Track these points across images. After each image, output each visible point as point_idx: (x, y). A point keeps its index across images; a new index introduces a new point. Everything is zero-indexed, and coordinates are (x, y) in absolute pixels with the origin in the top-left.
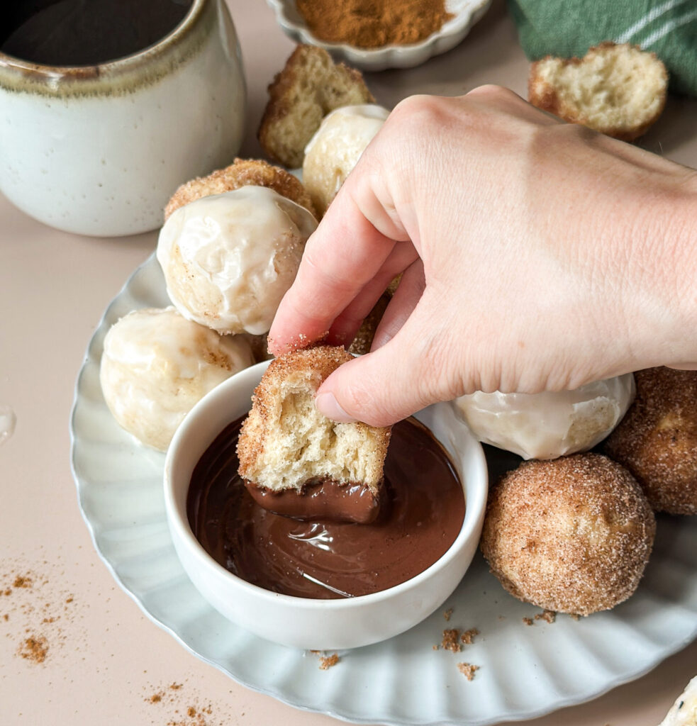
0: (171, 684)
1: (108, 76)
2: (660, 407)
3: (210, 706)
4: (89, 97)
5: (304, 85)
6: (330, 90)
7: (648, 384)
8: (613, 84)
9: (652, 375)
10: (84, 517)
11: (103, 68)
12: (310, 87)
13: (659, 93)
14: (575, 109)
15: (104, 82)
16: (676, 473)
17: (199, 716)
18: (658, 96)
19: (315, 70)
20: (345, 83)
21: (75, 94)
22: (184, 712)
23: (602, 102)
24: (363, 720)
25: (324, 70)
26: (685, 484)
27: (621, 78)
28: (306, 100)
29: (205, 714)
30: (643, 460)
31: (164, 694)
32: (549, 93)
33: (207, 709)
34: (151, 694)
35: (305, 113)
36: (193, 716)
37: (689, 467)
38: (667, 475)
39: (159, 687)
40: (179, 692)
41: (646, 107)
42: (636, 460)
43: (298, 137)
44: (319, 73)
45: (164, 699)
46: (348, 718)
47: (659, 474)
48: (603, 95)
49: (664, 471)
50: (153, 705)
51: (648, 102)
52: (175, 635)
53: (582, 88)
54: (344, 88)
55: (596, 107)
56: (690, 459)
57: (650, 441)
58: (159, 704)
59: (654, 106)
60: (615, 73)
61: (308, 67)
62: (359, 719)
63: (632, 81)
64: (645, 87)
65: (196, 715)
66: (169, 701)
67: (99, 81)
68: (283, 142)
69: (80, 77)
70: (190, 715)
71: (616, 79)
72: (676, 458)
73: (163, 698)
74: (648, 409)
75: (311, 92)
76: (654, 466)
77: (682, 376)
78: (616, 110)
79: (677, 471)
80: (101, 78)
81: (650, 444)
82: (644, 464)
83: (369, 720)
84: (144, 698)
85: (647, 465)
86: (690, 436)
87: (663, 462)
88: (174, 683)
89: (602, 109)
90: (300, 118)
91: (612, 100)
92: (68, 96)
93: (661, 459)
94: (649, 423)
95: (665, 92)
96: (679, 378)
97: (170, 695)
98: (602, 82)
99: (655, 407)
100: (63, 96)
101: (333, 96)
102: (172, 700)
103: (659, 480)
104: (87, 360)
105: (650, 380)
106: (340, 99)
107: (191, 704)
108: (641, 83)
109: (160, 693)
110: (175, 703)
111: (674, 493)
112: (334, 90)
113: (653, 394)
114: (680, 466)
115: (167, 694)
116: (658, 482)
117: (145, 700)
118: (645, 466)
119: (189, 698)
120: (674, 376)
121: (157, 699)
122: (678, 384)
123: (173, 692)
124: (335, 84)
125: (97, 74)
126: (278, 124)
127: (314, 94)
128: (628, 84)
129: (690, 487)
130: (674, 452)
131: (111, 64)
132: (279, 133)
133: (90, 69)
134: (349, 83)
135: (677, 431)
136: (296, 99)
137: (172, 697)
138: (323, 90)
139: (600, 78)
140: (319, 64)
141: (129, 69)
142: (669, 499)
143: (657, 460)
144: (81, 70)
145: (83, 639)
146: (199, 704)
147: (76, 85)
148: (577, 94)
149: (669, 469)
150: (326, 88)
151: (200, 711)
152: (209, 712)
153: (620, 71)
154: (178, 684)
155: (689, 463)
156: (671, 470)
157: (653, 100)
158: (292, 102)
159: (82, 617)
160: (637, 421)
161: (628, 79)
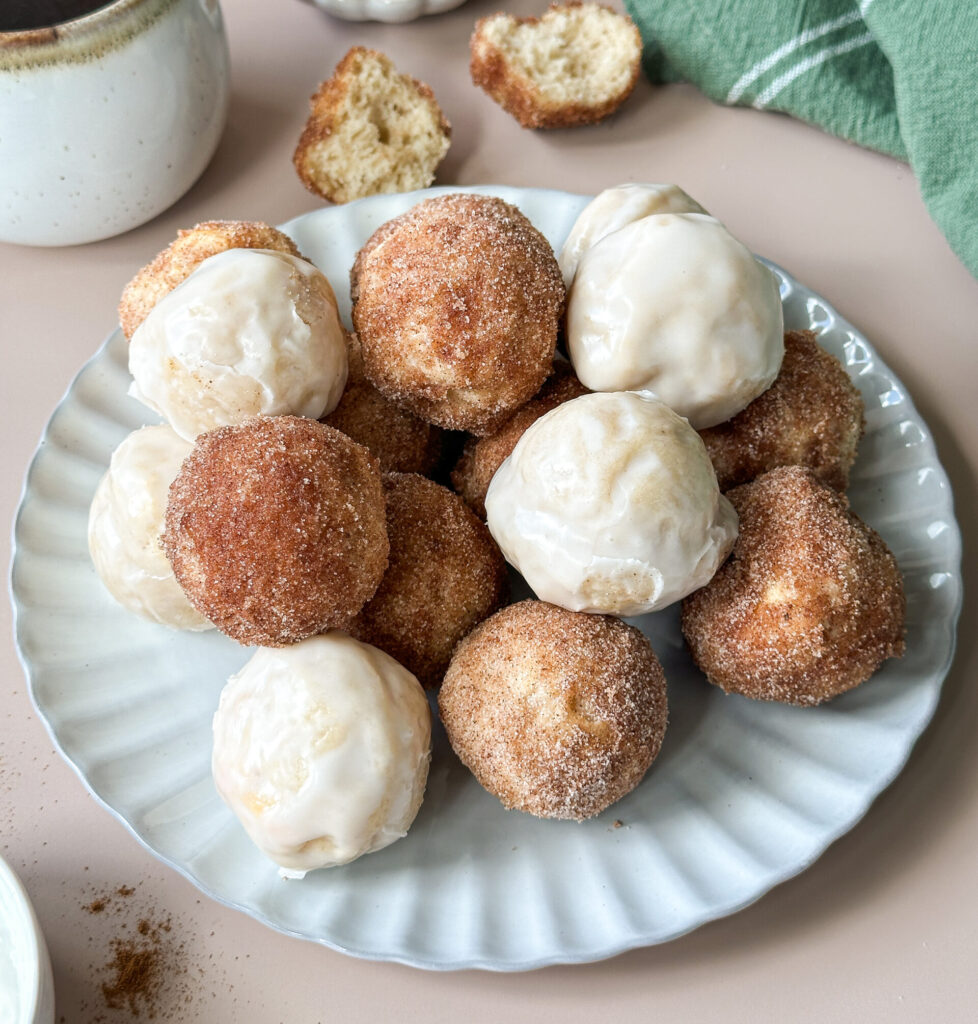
0: (120, 887)
1: (69, 37)
2: (768, 572)
3: (169, 920)
4: (46, 66)
5: (357, 99)
6: (391, 106)
7: (750, 541)
8: (577, 50)
9: (755, 530)
10: (20, 655)
11: (62, 28)
12: (364, 101)
13: (631, 63)
14: (524, 76)
15: (65, 45)
16: (790, 660)
17: (154, 933)
18: (629, 67)
19: (372, 80)
20: (410, 98)
21: (28, 64)
22: (133, 928)
23: (560, 70)
24: (368, 954)
25: (383, 81)
26: (803, 673)
27: (587, 44)
28: (357, 117)
29: (162, 931)
30: (747, 642)
31: (109, 901)
32: (493, 55)
33: (165, 924)
34: (89, 901)
35: (356, 136)
36: (145, 934)
37: (807, 651)
38: (779, 663)
39: (102, 891)
40: (128, 900)
41: (614, 79)
42: (738, 643)
43: (344, 164)
44: (376, 85)
45: (109, 909)
46: (348, 949)
47: (769, 661)
48: (561, 63)
49: (774, 657)
50: (93, 915)
51: (616, 74)
52: (126, 823)
53: (535, 52)
54: (408, 105)
55: (552, 75)
56: (809, 643)
57: (756, 619)
58: (102, 915)
59: (624, 79)
60: (580, 38)
61: (363, 76)
62: (363, 952)
63: (601, 48)
64: (614, 57)
65: (150, 932)
66: (114, 911)
67: (58, 45)
68: (325, 169)
69: (33, 42)
70: (141, 932)
71: (581, 45)
72: (791, 641)
73: (107, 905)
74: (752, 575)
75: (365, 107)
76: (762, 652)
77: (794, 531)
78: (576, 81)
79: (791, 657)
80: (60, 41)
81: (755, 623)
82: (748, 648)
83: (376, 954)
84: (81, 906)
85: (752, 649)
86: (807, 613)
87: (775, 645)
88: (124, 886)
89: (559, 79)
90: (349, 141)
91: (572, 70)
92: (18, 68)
93: (770, 643)
94: (753, 594)
95: (638, 63)
96: (790, 533)
97: (117, 903)
98: (562, 47)
99: (761, 573)
100: (13, 68)
101: (394, 115)
102: (119, 910)
103: (769, 668)
104: (43, 443)
105: (753, 535)
106: (402, 118)
107: (145, 916)
108: (611, 50)
109: (103, 899)
110: (123, 913)
111: (788, 684)
112: (395, 107)
113: (757, 555)
114: (795, 652)
115: (114, 900)
116: (767, 670)
117: (84, 907)
118: (750, 651)
119: (142, 908)
120: (784, 530)
121: (98, 908)
122: (789, 542)
123: (121, 899)
124: (397, 100)
125: (55, 37)
126: (320, 146)
127: (368, 111)
128: (595, 51)
129: (808, 675)
130: (787, 634)
131: (71, 23)
132: (320, 157)
133: (46, 31)
134: (416, 101)
135: (791, 607)
136: (345, 116)
137: (118, 906)
138: (382, 106)
139: (561, 42)
140: (377, 73)
141: (92, 28)
142: (782, 690)
143: (765, 644)
144: (34, 33)
145: (8, 819)
146: (155, 916)
147: (29, 53)
148: (529, 59)
149: (781, 655)
150: (386, 103)
151: (154, 927)
152: (168, 929)
153: (586, 35)
154: (129, 888)
155: (807, 648)
156: (784, 656)
157: (622, 72)
158: (340, 120)
159: (10, 789)
160: (737, 591)
161: (595, 46)
